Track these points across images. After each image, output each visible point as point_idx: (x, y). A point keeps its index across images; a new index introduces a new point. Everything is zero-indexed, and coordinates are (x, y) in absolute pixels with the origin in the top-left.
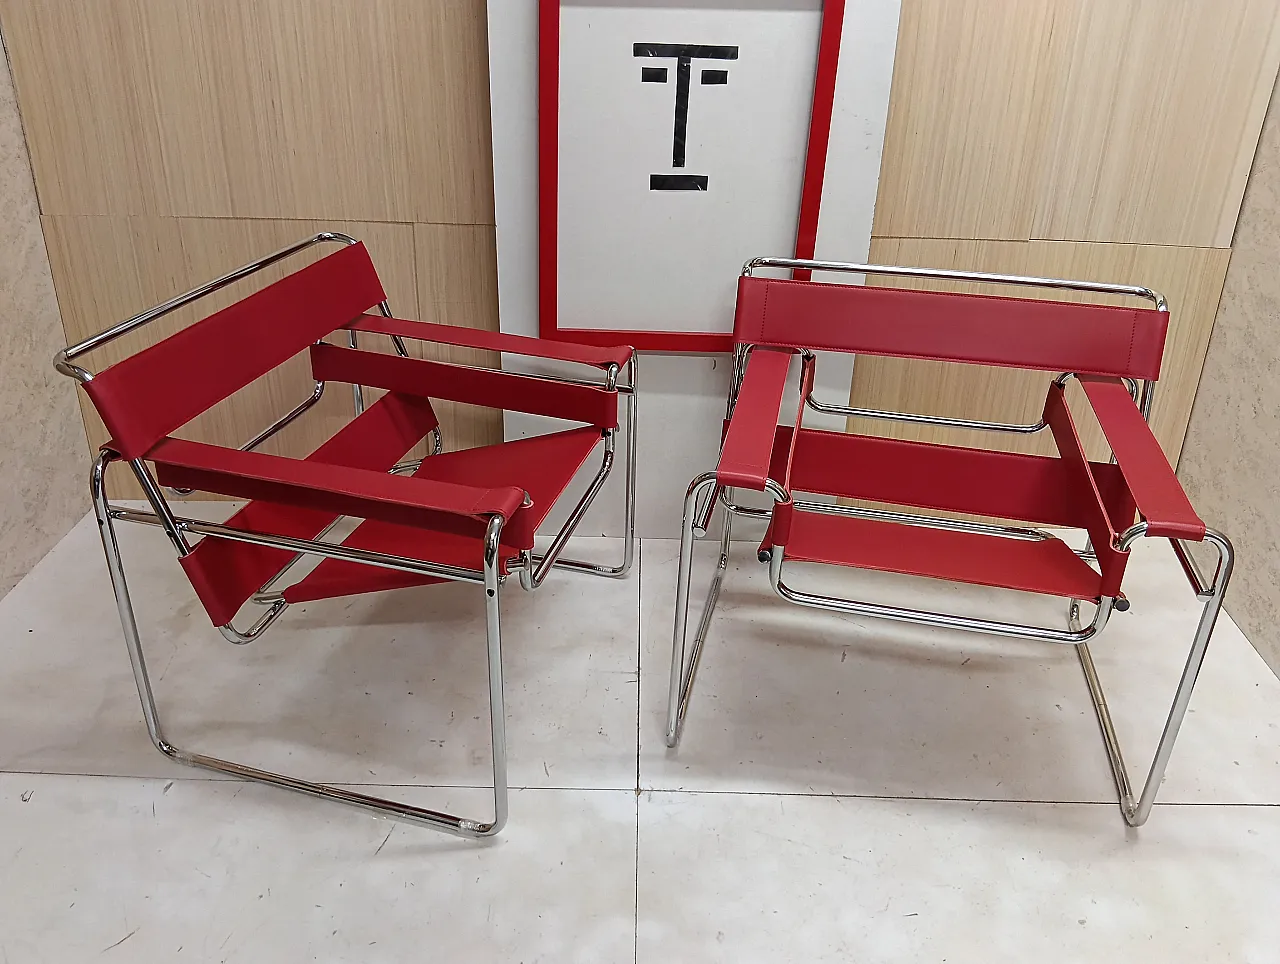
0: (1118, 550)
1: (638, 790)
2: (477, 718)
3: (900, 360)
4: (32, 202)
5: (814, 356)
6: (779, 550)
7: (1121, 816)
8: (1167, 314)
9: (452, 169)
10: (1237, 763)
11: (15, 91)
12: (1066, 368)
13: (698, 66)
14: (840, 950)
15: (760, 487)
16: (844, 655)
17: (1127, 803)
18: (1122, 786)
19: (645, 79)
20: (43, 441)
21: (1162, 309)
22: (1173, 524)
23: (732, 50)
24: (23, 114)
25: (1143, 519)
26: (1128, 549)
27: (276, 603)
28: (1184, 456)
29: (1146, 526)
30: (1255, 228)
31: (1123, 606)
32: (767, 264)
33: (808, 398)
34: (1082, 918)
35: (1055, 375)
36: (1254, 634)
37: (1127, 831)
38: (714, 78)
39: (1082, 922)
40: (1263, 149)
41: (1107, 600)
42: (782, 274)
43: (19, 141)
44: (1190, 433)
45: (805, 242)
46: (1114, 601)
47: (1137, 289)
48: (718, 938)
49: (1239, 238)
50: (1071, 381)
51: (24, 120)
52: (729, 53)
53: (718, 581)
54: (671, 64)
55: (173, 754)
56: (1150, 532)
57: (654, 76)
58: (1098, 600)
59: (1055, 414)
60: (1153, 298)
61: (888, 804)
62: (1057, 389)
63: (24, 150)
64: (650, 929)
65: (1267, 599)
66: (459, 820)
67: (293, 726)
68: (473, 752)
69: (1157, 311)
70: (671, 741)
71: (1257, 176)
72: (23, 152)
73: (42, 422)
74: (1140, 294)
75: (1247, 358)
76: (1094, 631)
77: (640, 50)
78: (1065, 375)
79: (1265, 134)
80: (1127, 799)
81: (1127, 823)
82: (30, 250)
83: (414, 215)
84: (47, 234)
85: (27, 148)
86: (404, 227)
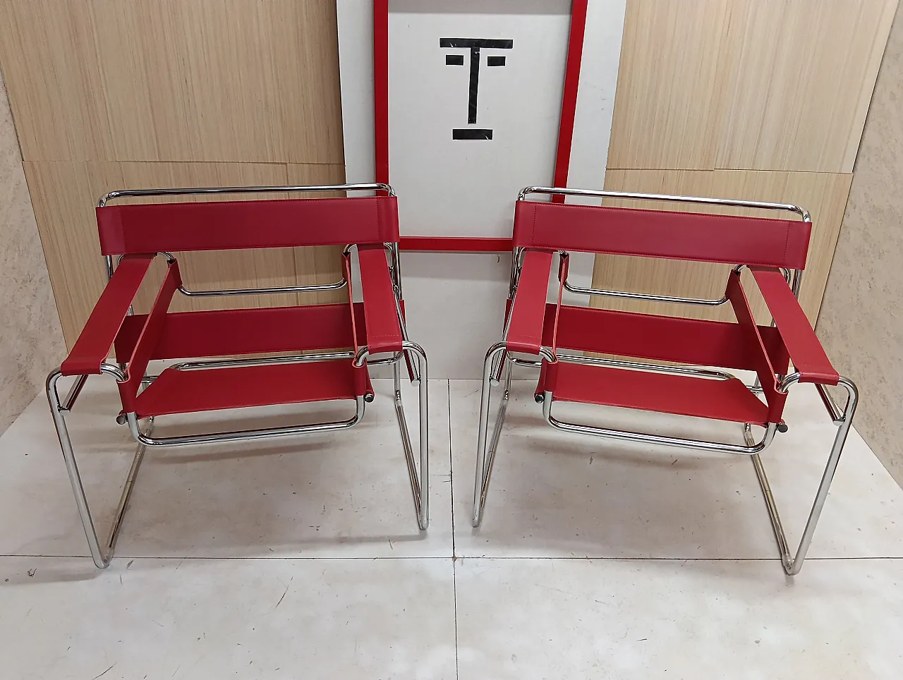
0: (780, 392)
1: (454, 558)
2: (342, 510)
3: (627, 257)
4: (16, 152)
5: (568, 255)
6: (549, 394)
7: (782, 568)
8: (810, 224)
9: (313, 126)
10: (859, 529)
12: (741, 262)
13: (485, 53)
14: (595, 665)
15: (536, 352)
16: (591, 459)
17: (786, 559)
18: (782, 547)
19: (448, 63)
20: (29, 320)
21: (807, 220)
22: (817, 374)
23: (509, 42)
24: (8, 90)
25: (797, 371)
26: (787, 391)
28: (822, 316)
29: (799, 375)
30: (869, 159)
31: (783, 429)
32: (535, 191)
33: (565, 283)
34: (758, 640)
35: (733, 266)
36: (870, 439)
37: (786, 578)
39: (757, 642)
40: (873, 106)
41: (772, 425)
42: (545, 198)
43: (6, 110)
44: (825, 300)
45: (560, 176)
46: (777, 426)
47: (790, 207)
48: (512, 659)
49: (859, 166)
50: (744, 270)
51: (10, 96)
52: (507, 44)
53: (503, 409)
54: (466, 53)
56: (802, 380)
58: (766, 425)
59: (734, 292)
60: (801, 212)
61: (624, 563)
62: (735, 275)
63: (10, 115)
64: (466, 654)
65: (878, 415)
67: (214, 518)
69: (804, 222)
70: (476, 524)
71: (870, 124)
72: (9, 117)
73: (29, 307)
74: (792, 210)
75: (864, 250)
76: (764, 446)
77: (445, 43)
78: (740, 266)
79: (876, 94)
80: (786, 556)
81: (786, 572)
82: (16, 187)
83: (287, 157)
84: (28, 174)
85: (12, 115)
86: (280, 165)
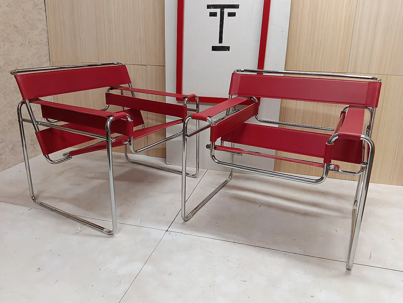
0: (329, 144)
1: (167, 231)
2: (128, 206)
4: (48, 57)
13: (226, 11)
14: (210, 286)
15: (205, 119)
19: (210, 16)
21: (379, 82)
22: (349, 133)
24: (49, 34)
27: (68, 156)
34: (312, 295)
37: (346, 271)
38: (232, 15)
43: (46, 40)
46: (329, 166)
48: (169, 275)
52: (236, 7)
53: (226, 181)
54: (218, 11)
55: (35, 200)
56: (339, 136)
57: (213, 14)
60: (377, 79)
61: (253, 248)
63: (48, 43)
66: (104, 228)
67: (75, 201)
68: (121, 214)
70: (186, 220)
72: (47, 44)
77: (209, 7)
83: (147, 63)
86: (144, 66)
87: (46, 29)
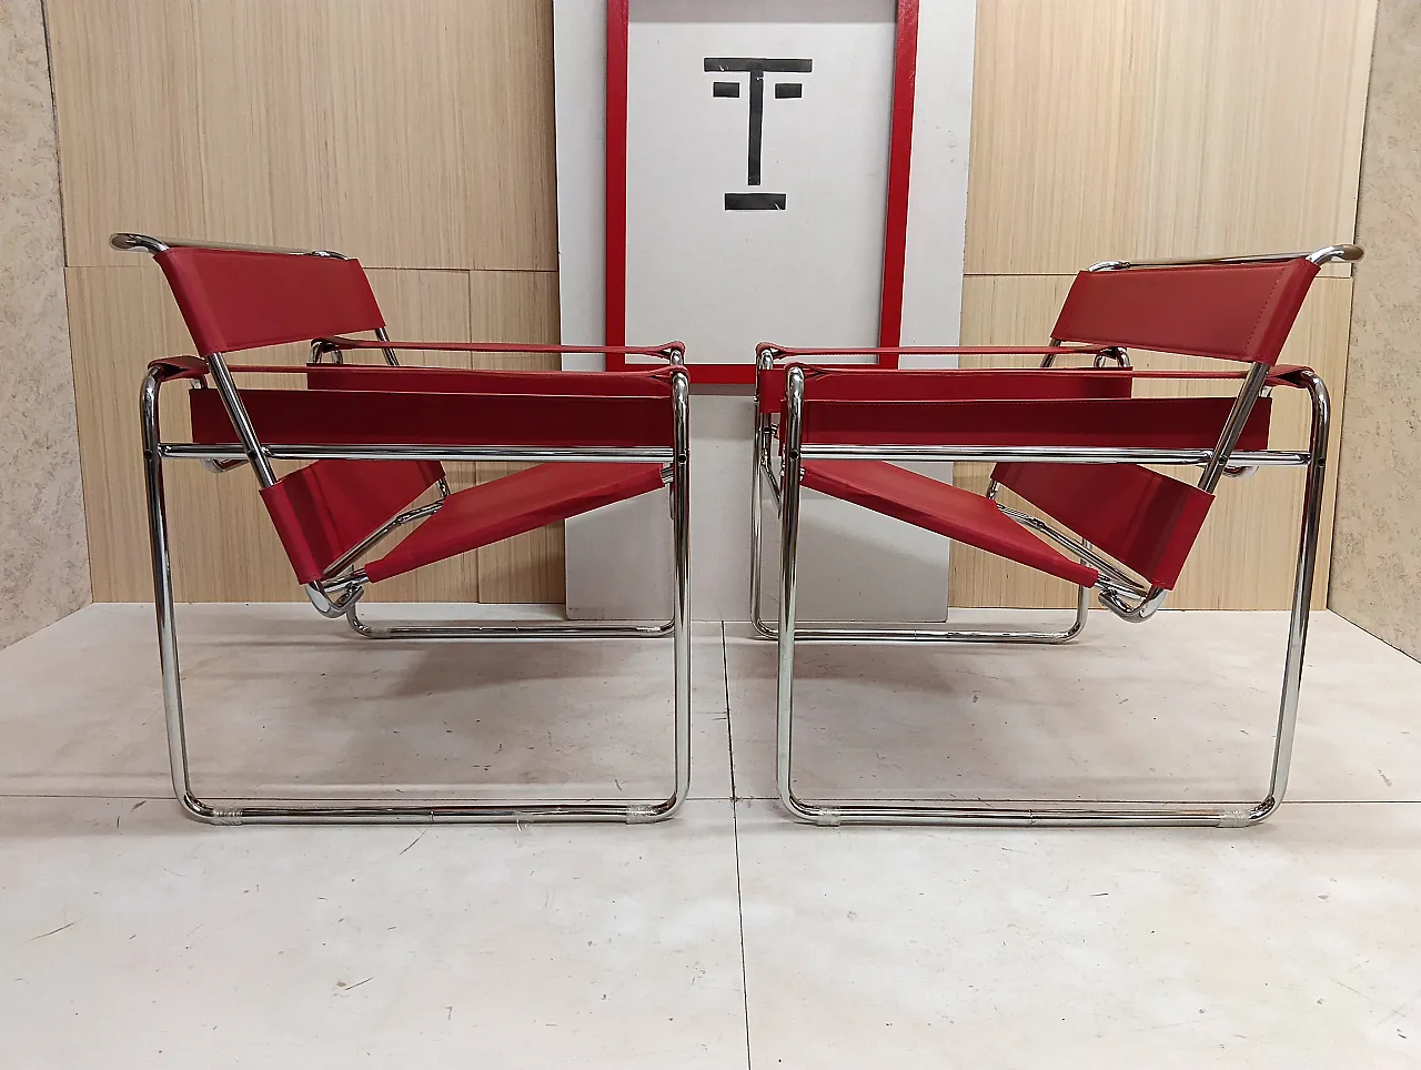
1: (734, 799)
2: (531, 748)
4: (58, 251)
11: (57, 139)
13: (771, 80)
14: (1012, 925)
16: (976, 698)
19: (716, 95)
20: (36, 507)
23: (806, 63)
24: (62, 162)
28: (1339, 516)
38: (785, 92)
40: (1367, 169)
43: (53, 185)
48: (849, 917)
54: (743, 79)
57: (726, 91)
63: (58, 196)
71: (1366, 196)
72: (57, 200)
73: (39, 487)
77: (711, 65)
82: (49, 298)
83: (471, 261)
84: (69, 286)
85: (61, 196)
86: (460, 274)
87: (53, 144)
